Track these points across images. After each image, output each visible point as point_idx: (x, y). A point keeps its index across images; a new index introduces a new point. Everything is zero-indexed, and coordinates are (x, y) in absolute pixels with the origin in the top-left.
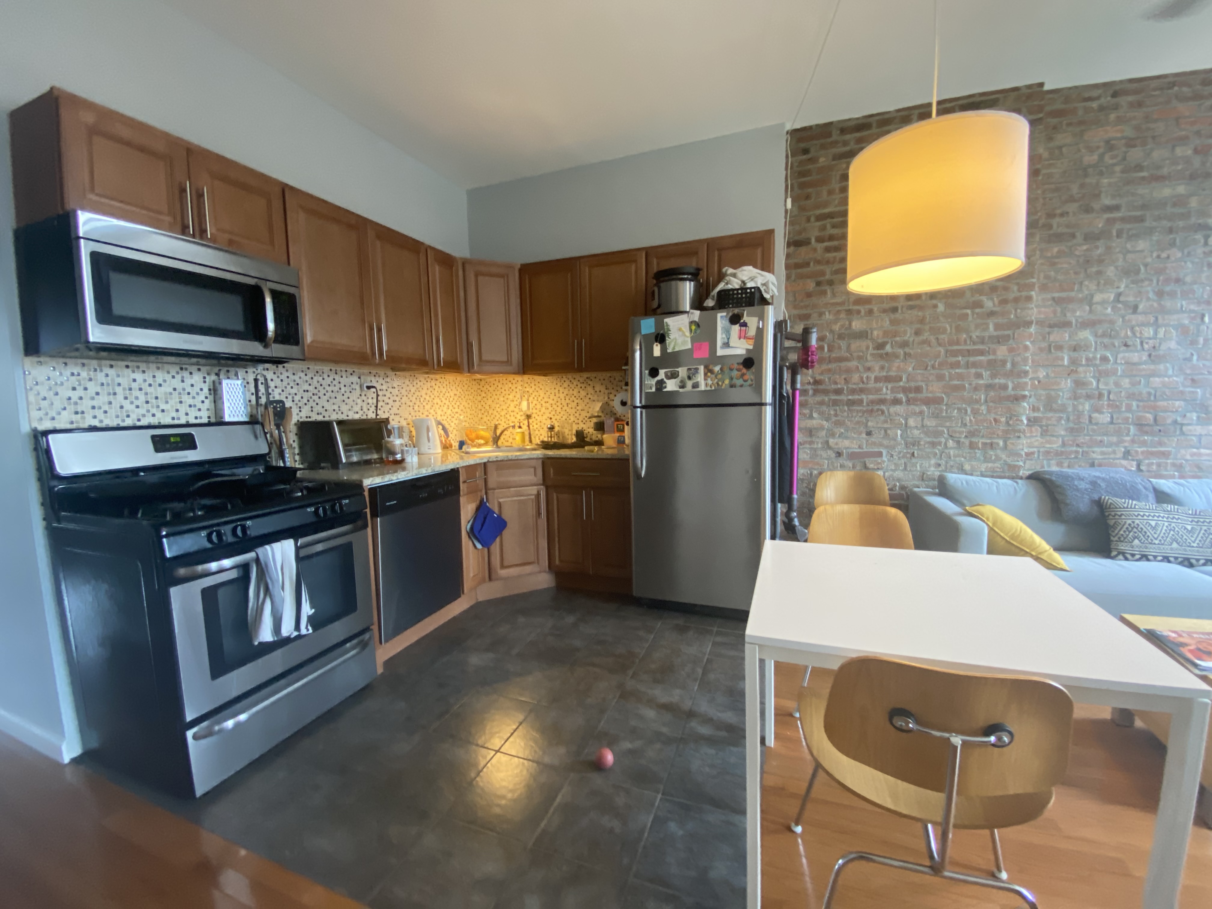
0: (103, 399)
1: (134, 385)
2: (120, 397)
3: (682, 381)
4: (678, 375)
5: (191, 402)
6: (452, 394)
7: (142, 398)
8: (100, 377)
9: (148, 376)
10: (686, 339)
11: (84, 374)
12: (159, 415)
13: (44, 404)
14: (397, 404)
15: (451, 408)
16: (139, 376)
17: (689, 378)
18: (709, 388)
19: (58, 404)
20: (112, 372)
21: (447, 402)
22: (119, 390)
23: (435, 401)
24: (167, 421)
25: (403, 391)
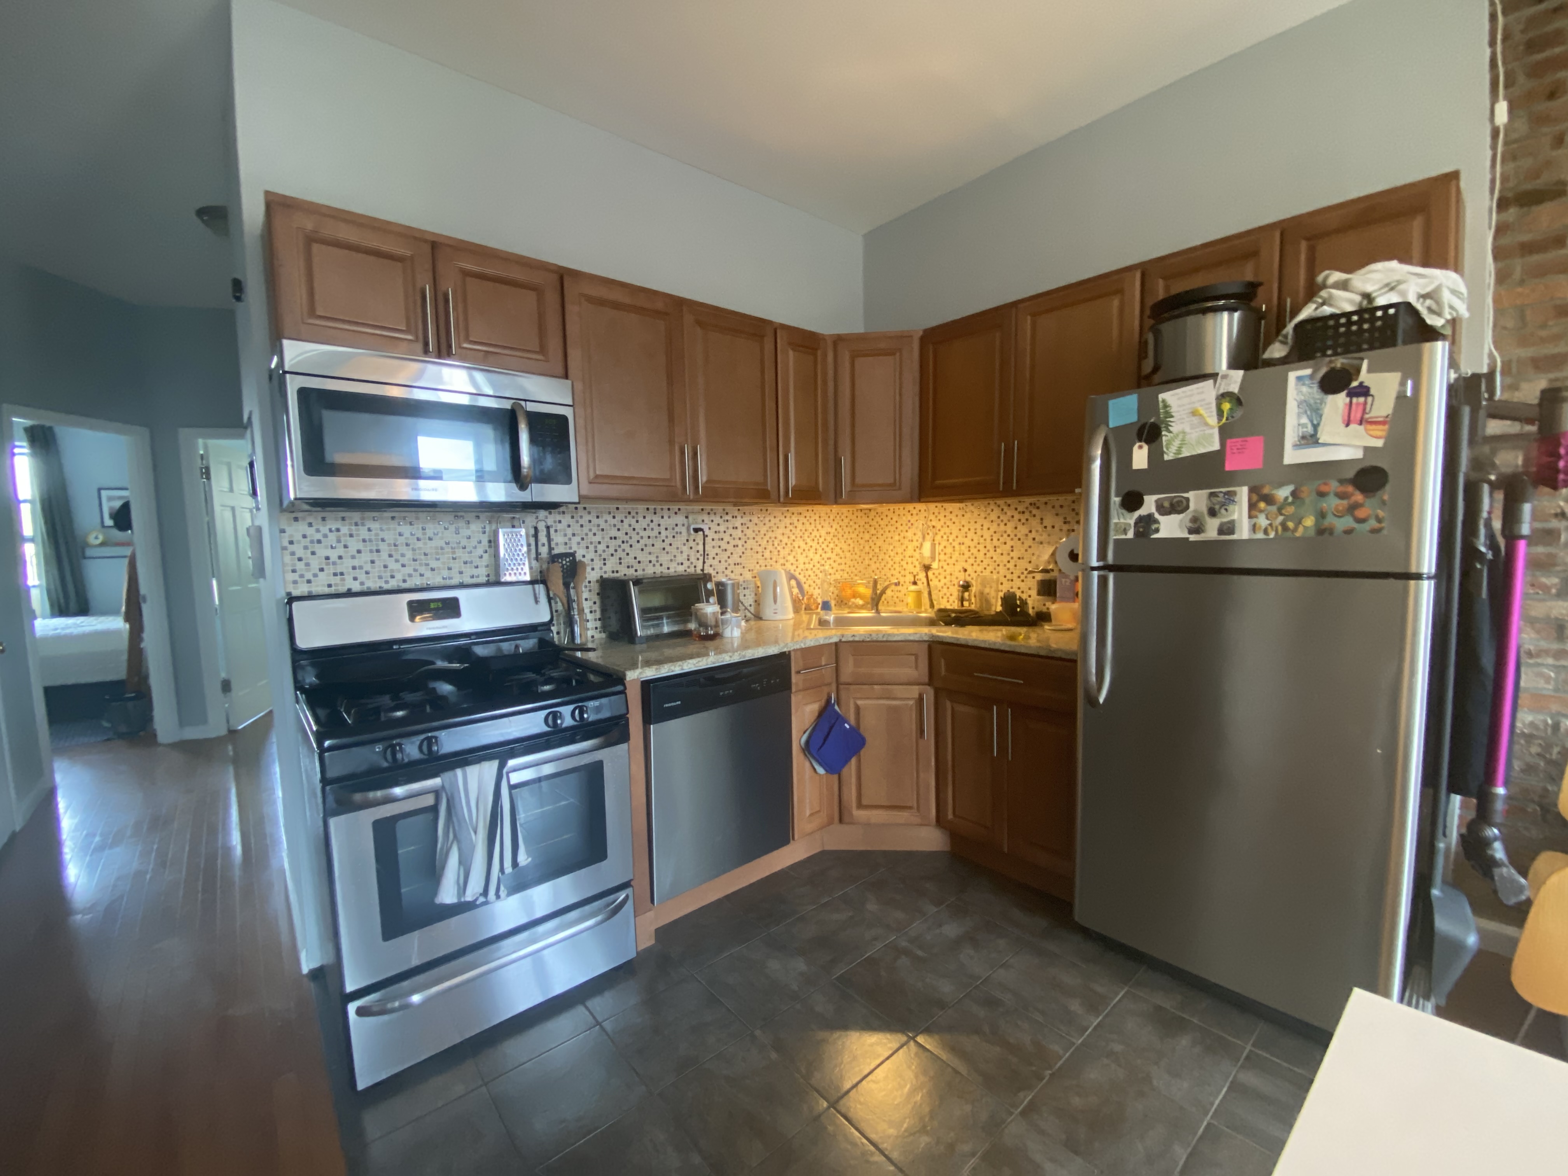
0: (366, 557)
1: (401, 540)
2: (384, 555)
3: (1195, 519)
4: (1187, 507)
5: (466, 557)
6: (823, 532)
7: (409, 554)
8: (363, 532)
9: (417, 529)
10: (1210, 431)
11: (345, 530)
12: (428, 574)
13: (300, 566)
14: (740, 550)
15: (820, 551)
16: (406, 529)
17: (1213, 513)
18: (1260, 535)
19: (315, 564)
20: (375, 526)
21: (815, 545)
22: (383, 546)
23: (796, 544)
24: (437, 580)
25: (749, 533)
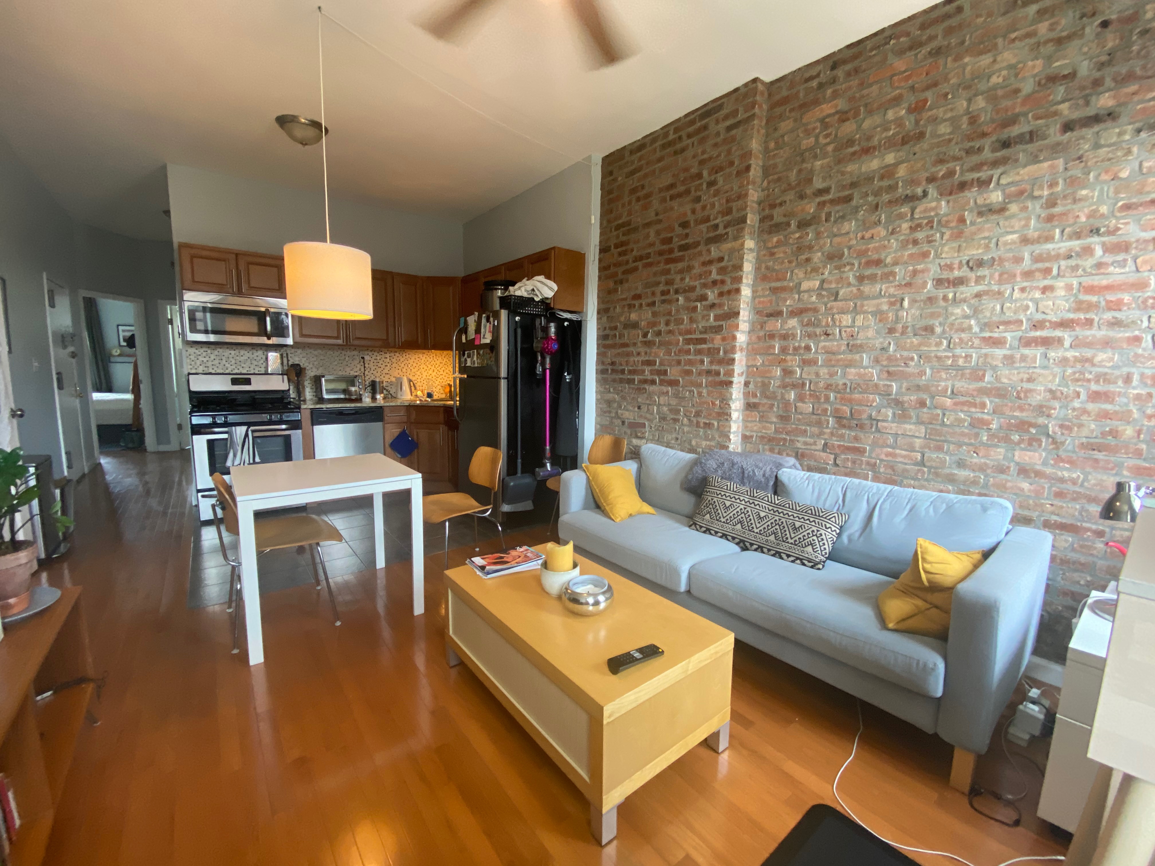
0: (216, 362)
1: (231, 356)
2: (224, 362)
5: (256, 363)
6: (438, 362)
7: (233, 362)
8: (216, 352)
9: (237, 352)
11: (209, 351)
12: (241, 369)
13: (193, 363)
14: (388, 368)
15: (436, 371)
16: (233, 352)
19: (198, 363)
20: (221, 350)
21: (433, 368)
22: (224, 358)
23: (421, 367)
24: (245, 371)
25: (394, 360)
